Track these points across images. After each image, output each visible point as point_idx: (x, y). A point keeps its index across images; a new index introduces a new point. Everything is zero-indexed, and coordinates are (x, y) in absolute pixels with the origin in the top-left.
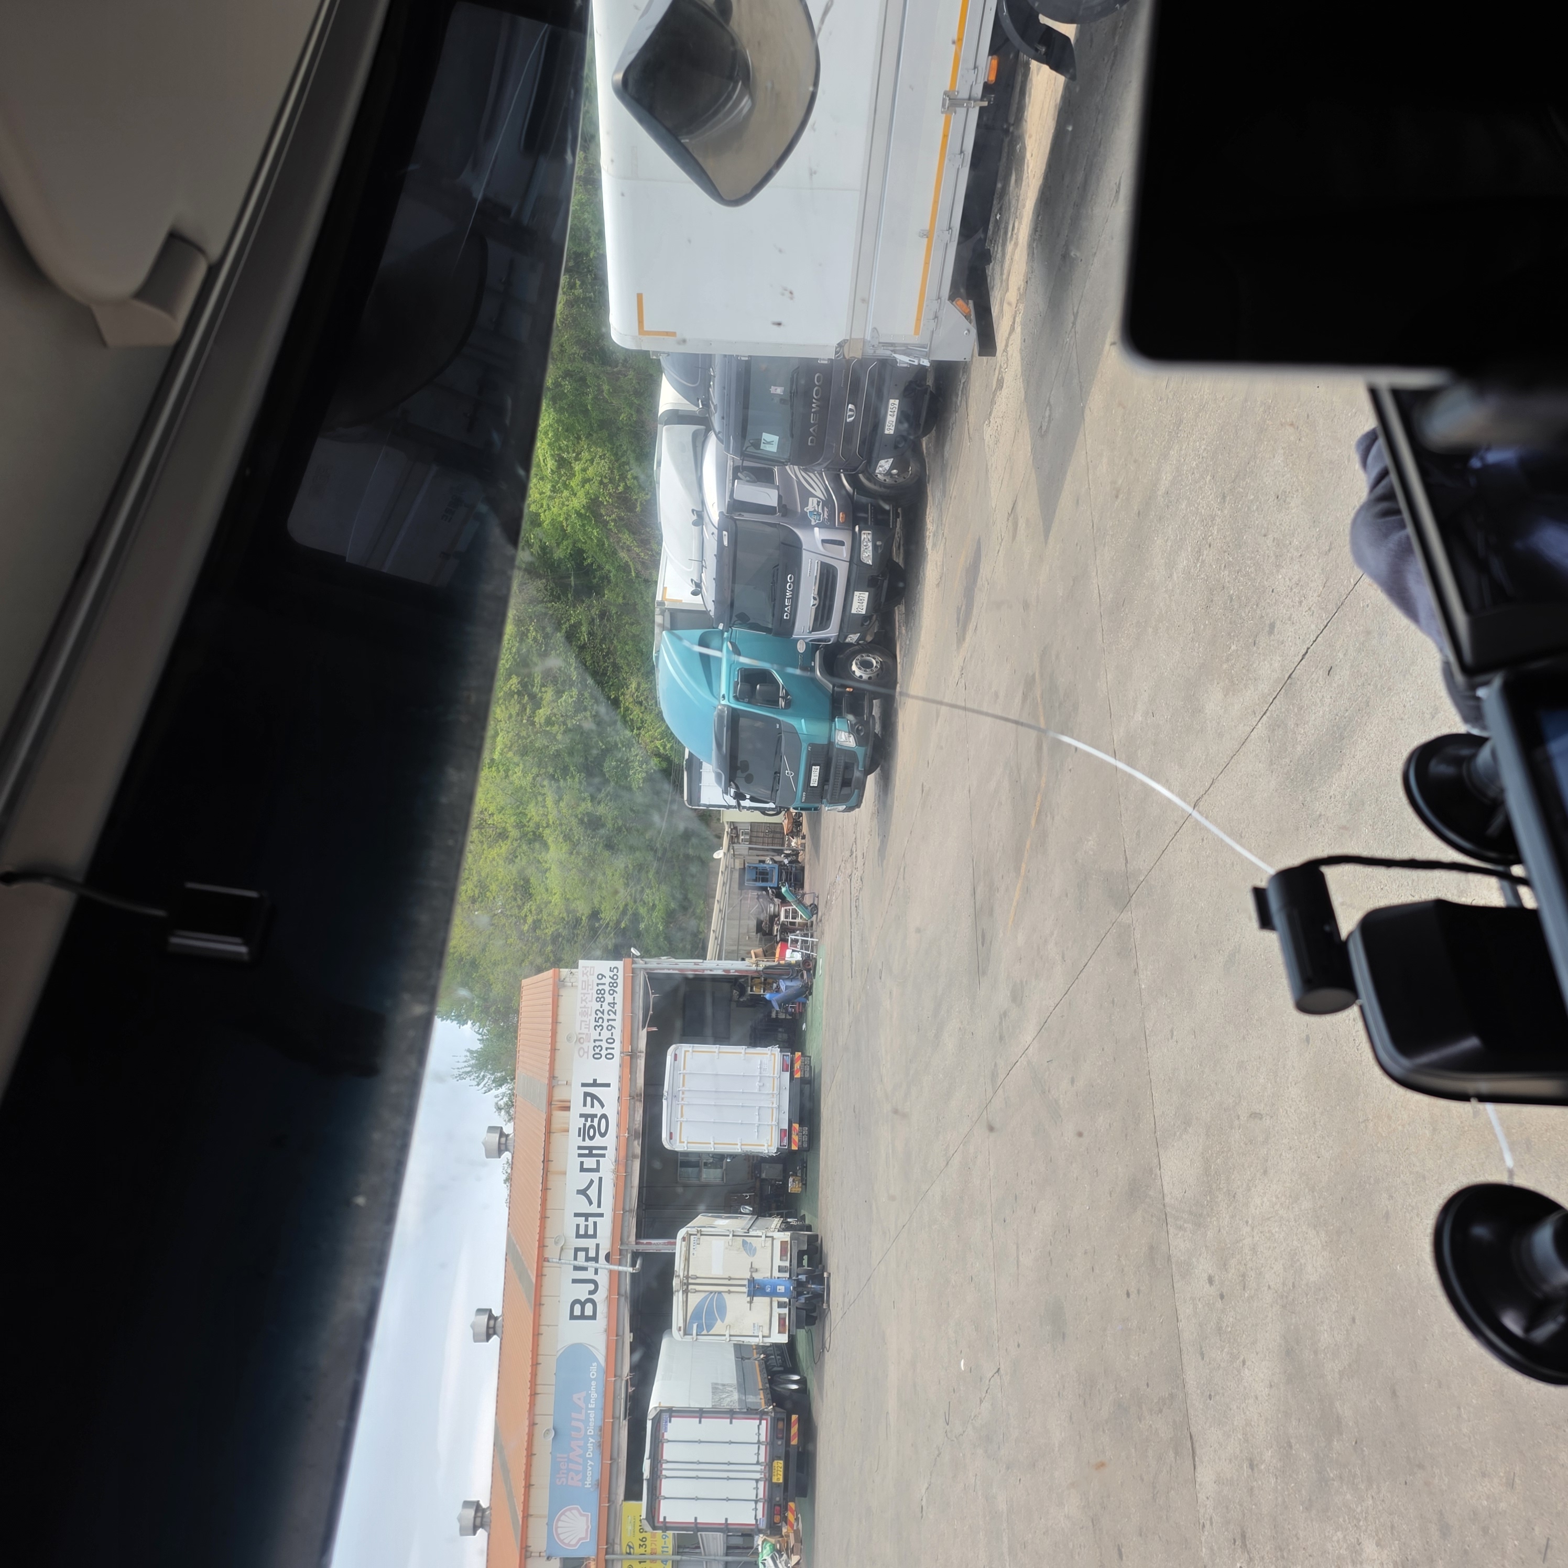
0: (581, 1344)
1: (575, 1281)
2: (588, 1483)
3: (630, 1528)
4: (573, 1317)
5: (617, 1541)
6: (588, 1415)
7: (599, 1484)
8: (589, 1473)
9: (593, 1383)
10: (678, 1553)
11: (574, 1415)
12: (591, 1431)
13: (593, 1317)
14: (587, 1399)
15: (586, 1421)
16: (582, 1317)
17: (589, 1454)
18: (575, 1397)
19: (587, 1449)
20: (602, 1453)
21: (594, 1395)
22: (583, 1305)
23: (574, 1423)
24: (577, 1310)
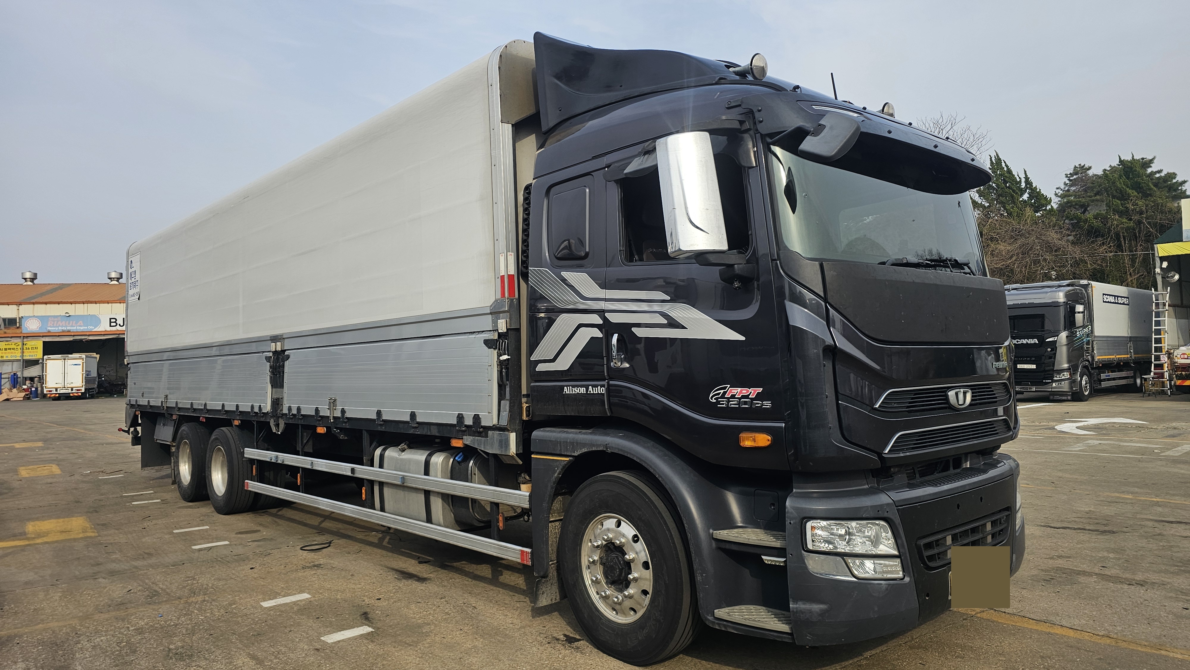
0: (100, 322)
1: (124, 319)
2: (50, 328)
3: (33, 344)
4: (110, 319)
5: (28, 340)
6: (74, 327)
7: (49, 332)
8: (53, 328)
9: (86, 328)
10: (23, 361)
11: (74, 322)
12: (69, 328)
13: (110, 326)
14: (80, 326)
15: (72, 326)
16: (111, 322)
17: (60, 328)
18: (81, 322)
19: (62, 327)
20: (61, 332)
21: (82, 328)
22: (115, 322)
23: (71, 322)
24: (112, 320)
